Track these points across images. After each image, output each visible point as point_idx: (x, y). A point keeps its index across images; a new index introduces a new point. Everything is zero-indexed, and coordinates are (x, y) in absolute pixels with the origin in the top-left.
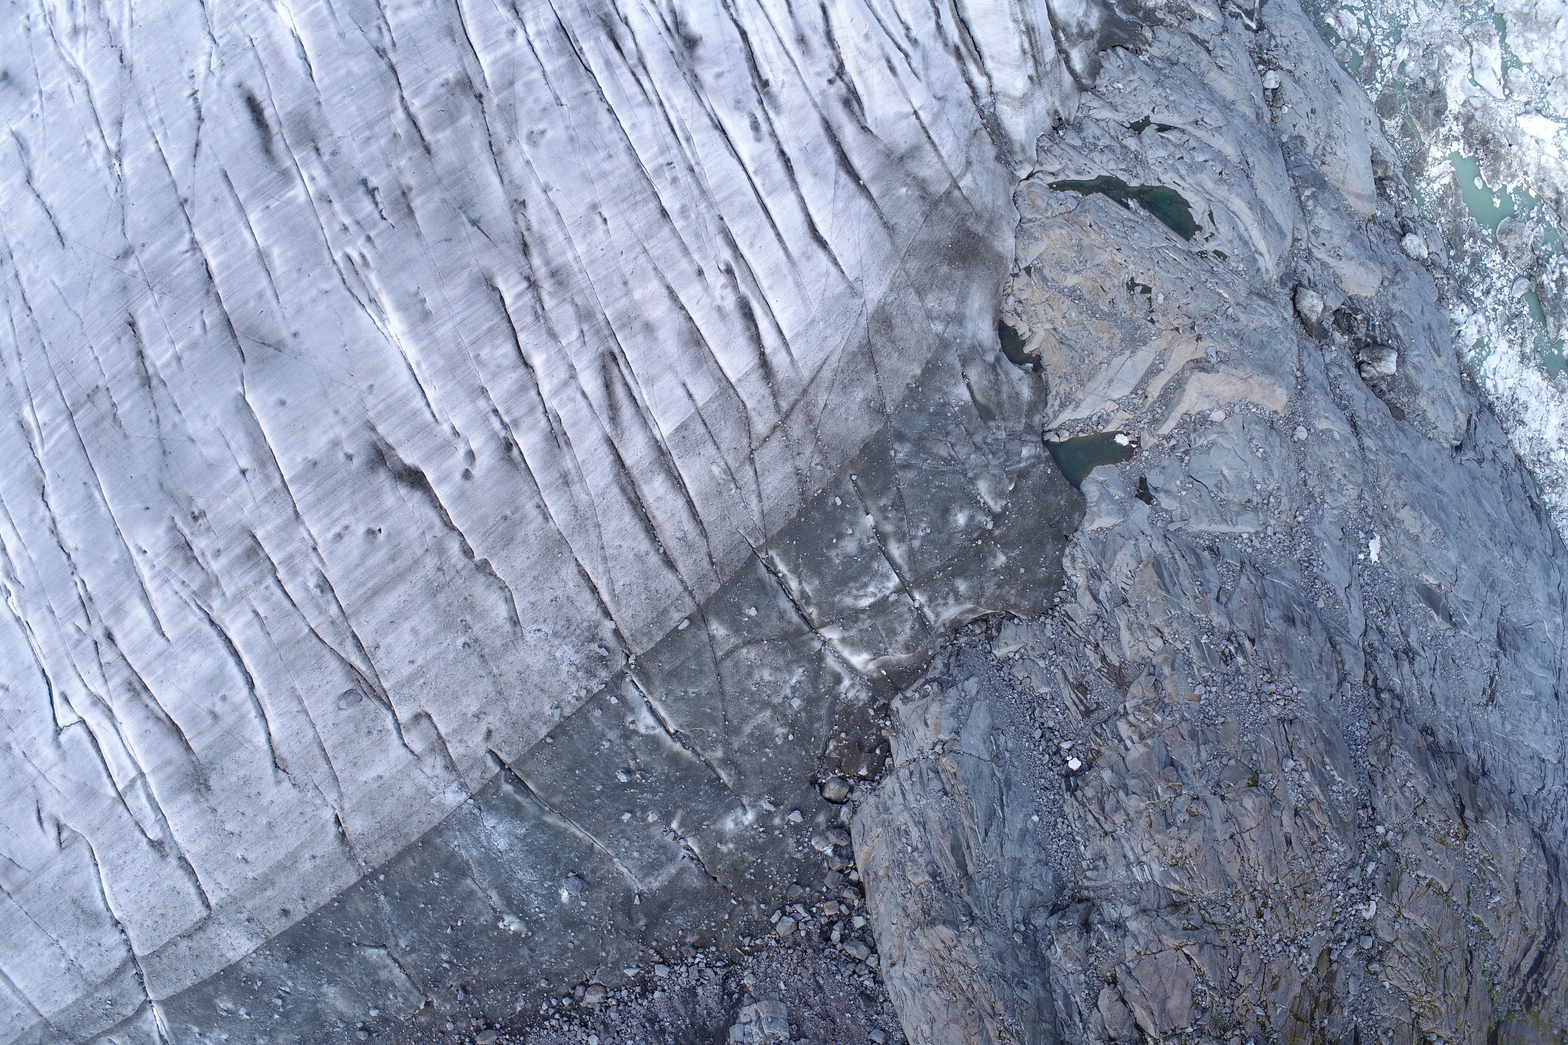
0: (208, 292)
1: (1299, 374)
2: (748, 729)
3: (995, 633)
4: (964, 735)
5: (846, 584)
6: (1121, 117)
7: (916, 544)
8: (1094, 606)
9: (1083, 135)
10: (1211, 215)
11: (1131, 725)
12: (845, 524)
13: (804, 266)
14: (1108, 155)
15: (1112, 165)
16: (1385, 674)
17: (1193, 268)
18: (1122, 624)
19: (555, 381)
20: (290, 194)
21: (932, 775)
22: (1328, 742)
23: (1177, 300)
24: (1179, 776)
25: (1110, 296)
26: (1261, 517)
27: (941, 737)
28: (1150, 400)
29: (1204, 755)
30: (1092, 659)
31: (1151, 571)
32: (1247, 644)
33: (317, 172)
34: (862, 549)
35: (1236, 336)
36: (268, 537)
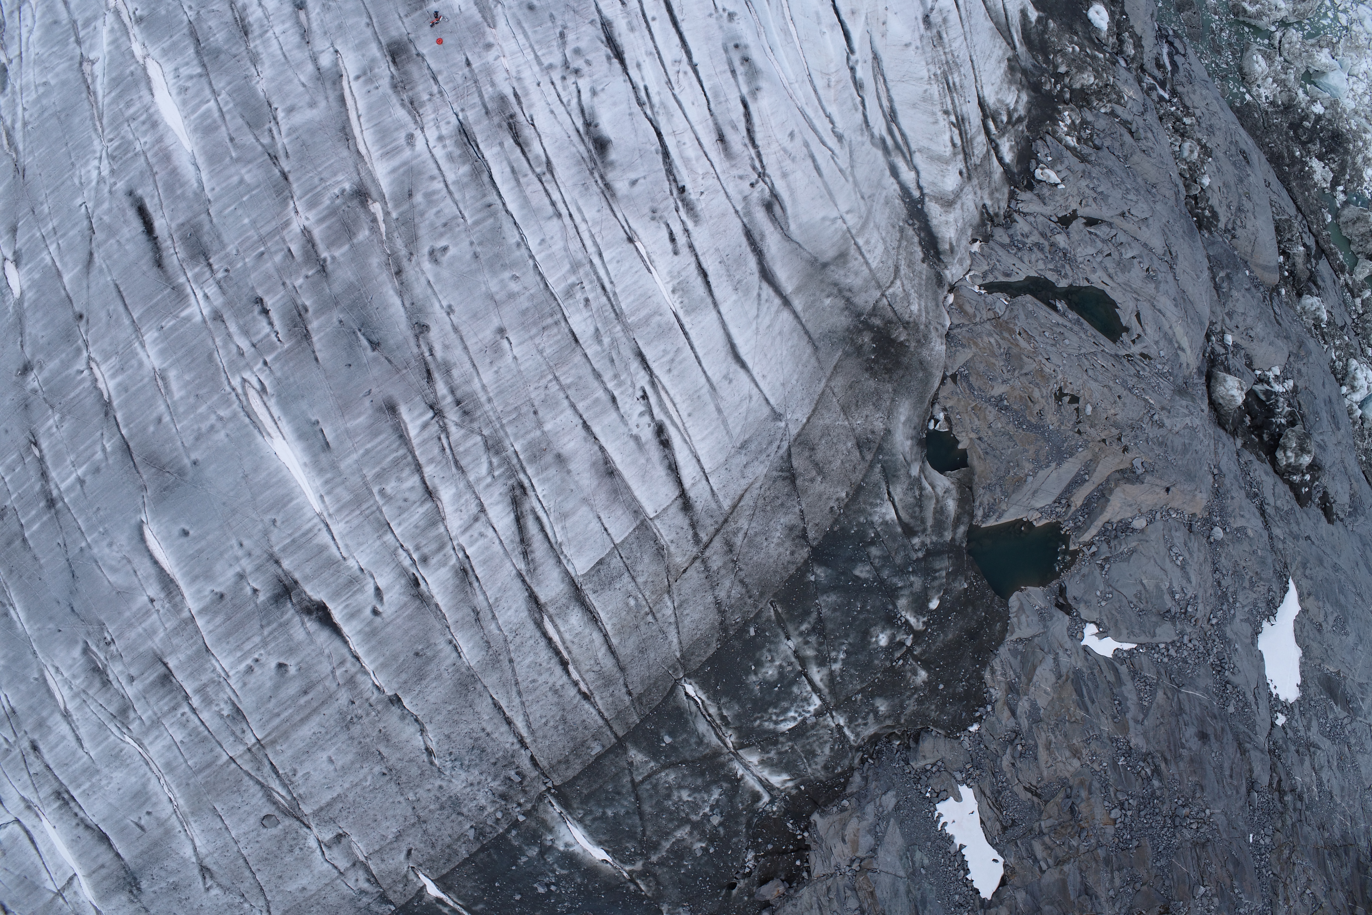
0: (106, 414)
1: (1216, 471)
2: (667, 845)
3: (912, 745)
4: (881, 853)
5: (766, 711)
6: (1048, 210)
7: (836, 667)
8: (1011, 723)
9: (1011, 232)
10: (1138, 316)
11: (1047, 847)
12: (765, 651)
13: (724, 390)
14: (1037, 254)
15: (1041, 265)
16: (1288, 774)
17: (1121, 374)
18: (1041, 742)
19: (466, 517)
20: (184, 314)
21: (849, 893)
22: (1237, 863)
23: (1105, 410)
24: (1093, 904)
25: (1037, 408)
26: (1179, 626)
27: (859, 854)
28: (1073, 509)
29: (1117, 882)
30: (1009, 776)
31: (1070, 687)
32: (1163, 766)
33: (212, 290)
34: (782, 674)
35: (1161, 444)
36: (181, 666)
